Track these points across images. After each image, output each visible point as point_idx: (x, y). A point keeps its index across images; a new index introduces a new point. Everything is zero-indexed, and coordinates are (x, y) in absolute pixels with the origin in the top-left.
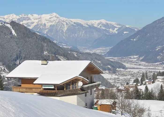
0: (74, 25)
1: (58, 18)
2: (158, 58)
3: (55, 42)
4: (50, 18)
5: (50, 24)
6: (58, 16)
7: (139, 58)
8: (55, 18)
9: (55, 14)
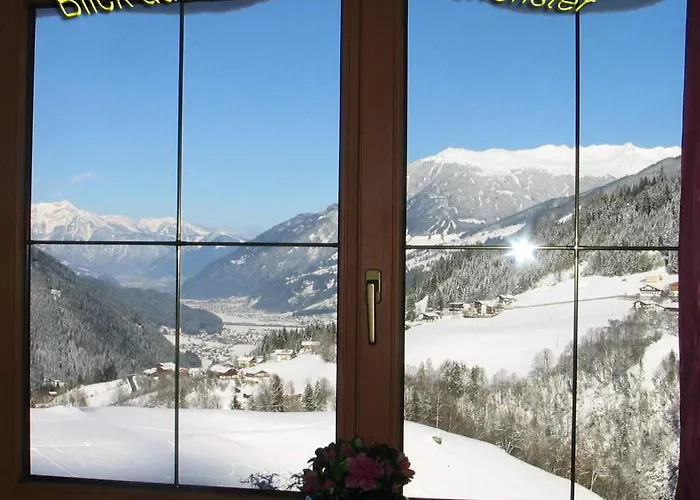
0: (109, 227)
1: (72, 210)
2: (289, 301)
3: (65, 263)
4: (56, 212)
5: (56, 224)
6: (72, 207)
7: (249, 302)
8: (68, 213)
9: (65, 204)
